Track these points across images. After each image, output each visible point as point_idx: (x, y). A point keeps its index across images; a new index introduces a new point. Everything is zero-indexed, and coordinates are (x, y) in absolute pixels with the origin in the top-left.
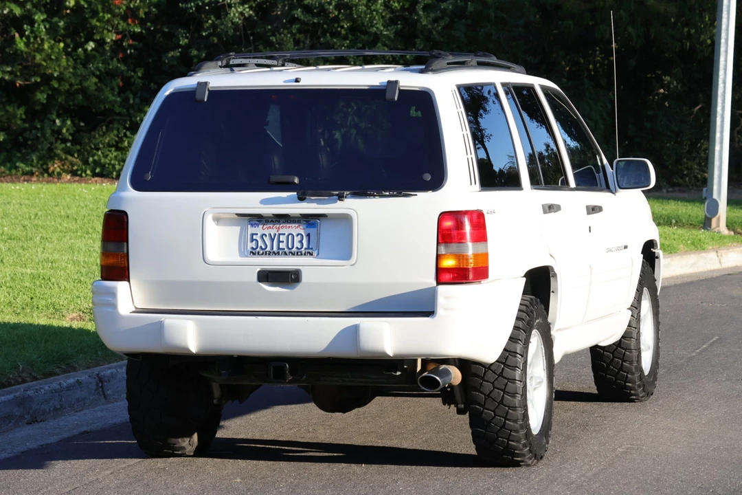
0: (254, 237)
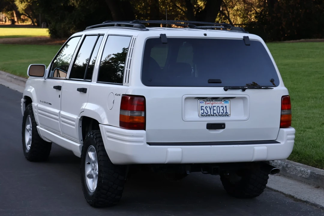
0: (202, 108)
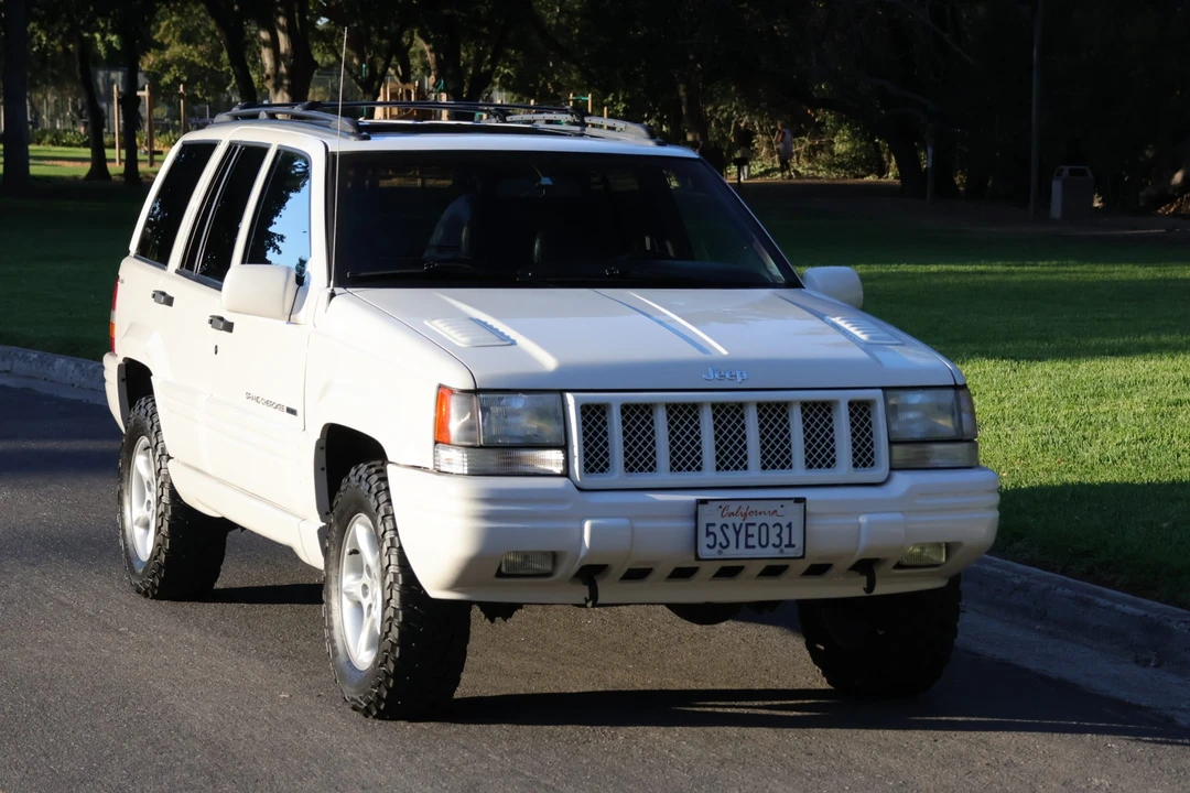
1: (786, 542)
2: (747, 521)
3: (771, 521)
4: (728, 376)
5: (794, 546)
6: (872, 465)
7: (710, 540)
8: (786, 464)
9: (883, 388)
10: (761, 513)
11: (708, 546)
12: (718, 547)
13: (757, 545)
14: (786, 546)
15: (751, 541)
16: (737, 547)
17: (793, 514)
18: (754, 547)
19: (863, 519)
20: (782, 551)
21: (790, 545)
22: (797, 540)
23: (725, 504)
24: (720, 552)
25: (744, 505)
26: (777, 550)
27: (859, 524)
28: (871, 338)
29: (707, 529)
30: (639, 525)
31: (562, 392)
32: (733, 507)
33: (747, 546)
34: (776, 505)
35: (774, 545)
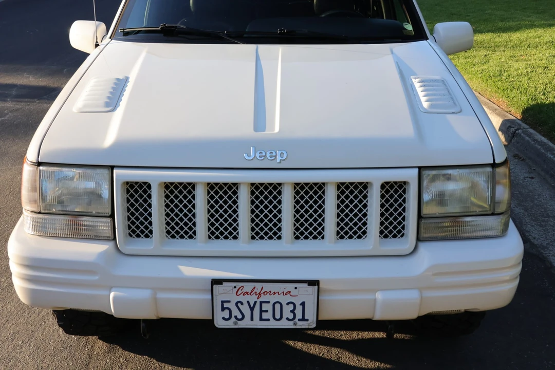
1: (299, 316)
2: (261, 299)
3: (284, 300)
4: (268, 155)
5: (307, 320)
6: (402, 236)
7: (226, 314)
8: (319, 234)
9: (420, 168)
10: (275, 293)
11: (224, 318)
12: (233, 319)
13: (271, 318)
14: (299, 320)
15: (265, 316)
16: (252, 319)
17: (307, 294)
18: (268, 320)
19: (379, 296)
20: (295, 324)
21: (303, 319)
22: (311, 315)
23: (239, 285)
24: (235, 323)
25: (259, 285)
26: (291, 323)
27: (375, 300)
28: (431, 106)
29: (222, 305)
30: (162, 295)
31: (112, 168)
32: (248, 287)
33: (261, 319)
34: (290, 287)
35: (288, 319)
